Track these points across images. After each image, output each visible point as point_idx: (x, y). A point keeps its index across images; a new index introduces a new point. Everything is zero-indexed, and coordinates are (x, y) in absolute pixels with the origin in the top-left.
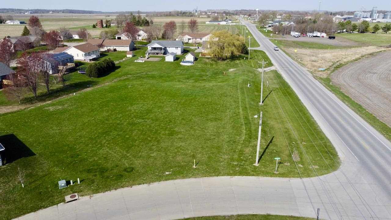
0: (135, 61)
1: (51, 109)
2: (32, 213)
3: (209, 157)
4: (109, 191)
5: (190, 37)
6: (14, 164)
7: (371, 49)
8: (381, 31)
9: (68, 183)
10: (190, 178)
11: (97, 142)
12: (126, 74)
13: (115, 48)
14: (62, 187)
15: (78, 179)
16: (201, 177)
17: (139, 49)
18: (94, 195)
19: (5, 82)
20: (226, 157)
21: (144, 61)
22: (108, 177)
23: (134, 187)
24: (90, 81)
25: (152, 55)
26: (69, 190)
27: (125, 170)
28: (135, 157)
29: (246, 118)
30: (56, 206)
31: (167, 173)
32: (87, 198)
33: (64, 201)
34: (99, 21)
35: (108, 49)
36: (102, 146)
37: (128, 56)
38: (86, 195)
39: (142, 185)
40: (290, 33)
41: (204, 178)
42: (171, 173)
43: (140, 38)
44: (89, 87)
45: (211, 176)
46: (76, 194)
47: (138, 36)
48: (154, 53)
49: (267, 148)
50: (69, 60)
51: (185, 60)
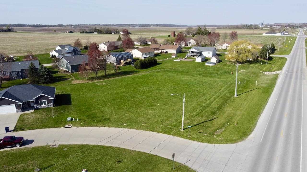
0: (174, 60)
1: (99, 84)
2: (48, 129)
3: (157, 121)
4: (87, 127)
5: (228, 45)
6: (58, 107)
9: (72, 119)
10: (133, 129)
11: (105, 103)
12: (161, 68)
13: (167, 51)
14: (68, 120)
15: (77, 118)
16: (140, 130)
17: (184, 52)
18: (79, 127)
19: (87, 67)
20: (168, 123)
21: (180, 61)
22: (93, 121)
23: (101, 128)
24: (134, 71)
25: (190, 57)
26: (70, 122)
27: (105, 119)
28: (116, 114)
30: (59, 128)
31: (125, 124)
32: (75, 127)
33: (64, 127)
34: (173, 32)
35: (162, 52)
36: (106, 106)
37: (172, 57)
38: (76, 126)
39: (106, 127)
43: (191, 45)
44: (131, 74)
45: (146, 130)
46: (72, 125)
47: (189, 43)
48: (192, 55)
49: (201, 123)
50: (129, 57)
51: (210, 61)
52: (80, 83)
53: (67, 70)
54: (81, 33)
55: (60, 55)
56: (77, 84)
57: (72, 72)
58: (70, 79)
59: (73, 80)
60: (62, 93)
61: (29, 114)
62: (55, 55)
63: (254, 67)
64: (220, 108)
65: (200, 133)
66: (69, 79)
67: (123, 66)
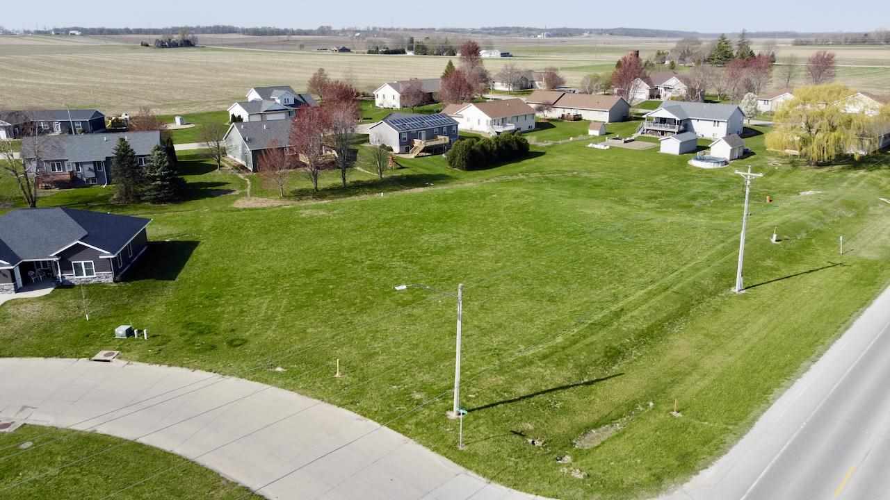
0: (590, 145)
1: (306, 213)
9: (129, 333)
12: (534, 170)
13: (581, 112)
14: (117, 335)
17: (634, 119)
20: (424, 377)
21: (608, 147)
22: (192, 344)
23: (197, 373)
25: (650, 135)
26: (121, 343)
27: (231, 343)
28: (281, 325)
30: (75, 360)
31: (278, 369)
32: (122, 363)
33: (89, 356)
34: (631, 53)
35: (563, 115)
37: (590, 132)
38: (126, 358)
39: (211, 373)
41: (315, 401)
42: (283, 370)
43: (669, 95)
44: (427, 186)
46: (117, 352)
47: (665, 88)
48: (656, 131)
49: (544, 392)
50: (445, 130)
51: (709, 154)
52: (258, 205)
53: (244, 163)
54: (370, 52)
55: (251, 117)
56: (244, 209)
57: (255, 170)
58: (237, 193)
59: (243, 195)
60: (178, 239)
61: (29, 301)
62: (239, 116)
63: (862, 183)
64: (652, 335)
65: (515, 433)
66: (233, 193)
67: (417, 157)
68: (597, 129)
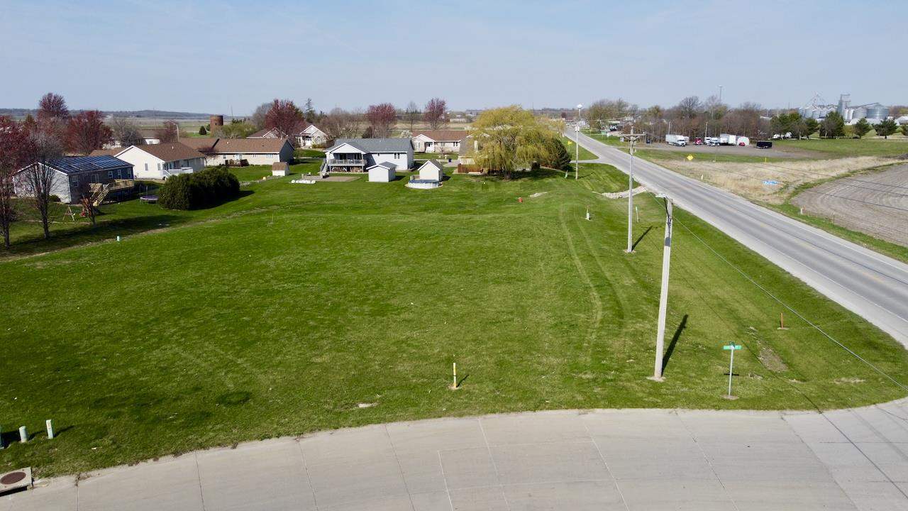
0: (293, 182)
1: (39, 265)
3: (500, 364)
4: (151, 460)
5: (429, 140)
7: (866, 162)
8: (873, 131)
10: (442, 419)
11: (149, 332)
12: (267, 204)
13: (244, 157)
15: (48, 422)
16: (479, 413)
18: (95, 473)
20: (554, 361)
21: (313, 182)
22: (158, 420)
23: (245, 448)
24: (167, 216)
25: (336, 171)
26: (8, 456)
27: (223, 399)
28: (259, 365)
29: (597, 276)
34: (214, 118)
36: (162, 340)
37: (276, 173)
38: (64, 473)
39: (274, 440)
40: (665, 137)
41: (489, 416)
42: (375, 404)
43: (309, 143)
45: (513, 410)
46: (27, 471)
47: (304, 137)
48: (342, 167)
49: (675, 341)
50: (118, 172)
51: (418, 177)
67: (103, 204)
68: (282, 170)
